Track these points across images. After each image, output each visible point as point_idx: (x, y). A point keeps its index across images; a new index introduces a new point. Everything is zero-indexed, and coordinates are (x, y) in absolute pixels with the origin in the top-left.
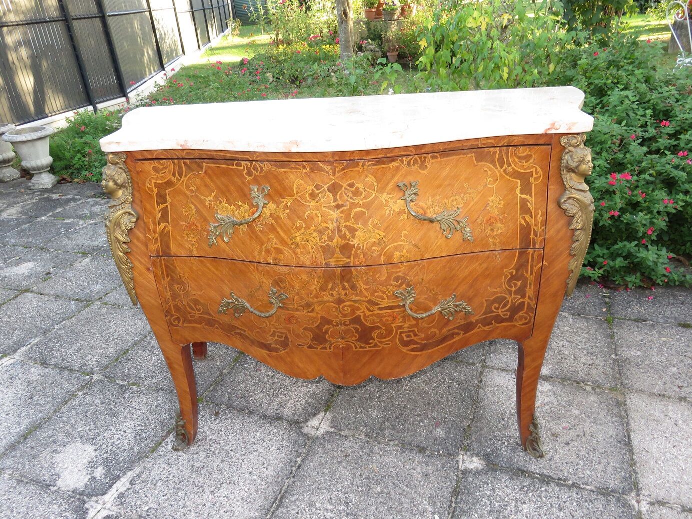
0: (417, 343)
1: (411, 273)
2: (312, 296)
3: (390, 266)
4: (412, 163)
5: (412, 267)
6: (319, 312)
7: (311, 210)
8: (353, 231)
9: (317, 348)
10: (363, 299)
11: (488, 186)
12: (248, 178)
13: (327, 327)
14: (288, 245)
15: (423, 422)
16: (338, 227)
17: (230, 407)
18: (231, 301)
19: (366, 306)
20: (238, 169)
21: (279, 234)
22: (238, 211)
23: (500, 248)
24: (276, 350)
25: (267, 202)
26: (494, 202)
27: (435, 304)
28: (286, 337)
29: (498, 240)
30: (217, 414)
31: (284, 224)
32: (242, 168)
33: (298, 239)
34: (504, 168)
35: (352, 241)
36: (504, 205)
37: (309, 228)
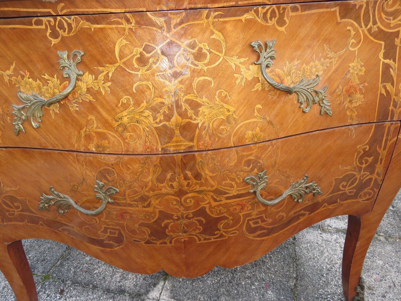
0: (264, 229)
1: (263, 156)
2: (147, 189)
3: (240, 148)
4: (269, 15)
5: (264, 149)
6: (157, 206)
7: (140, 80)
8: (195, 106)
9: (156, 244)
10: (209, 188)
11: (351, 49)
12: (54, 41)
13: (166, 221)
14: (114, 128)
15: (254, 284)
16: (177, 102)
17: (75, 283)
18: (51, 197)
19: (212, 197)
20: (39, 30)
21: (101, 115)
22: (45, 87)
23: (357, 122)
24: (111, 246)
25: (81, 73)
26: (355, 68)
27: (286, 188)
28: (120, 234)
29: (356, 113)
30: (62, 292)
31: (106, 100)
32: (43, 27)
33: (125, 120)
34: (369, 27)
35: (195, 119)
36: (365, 72)
37: (139, 105)
